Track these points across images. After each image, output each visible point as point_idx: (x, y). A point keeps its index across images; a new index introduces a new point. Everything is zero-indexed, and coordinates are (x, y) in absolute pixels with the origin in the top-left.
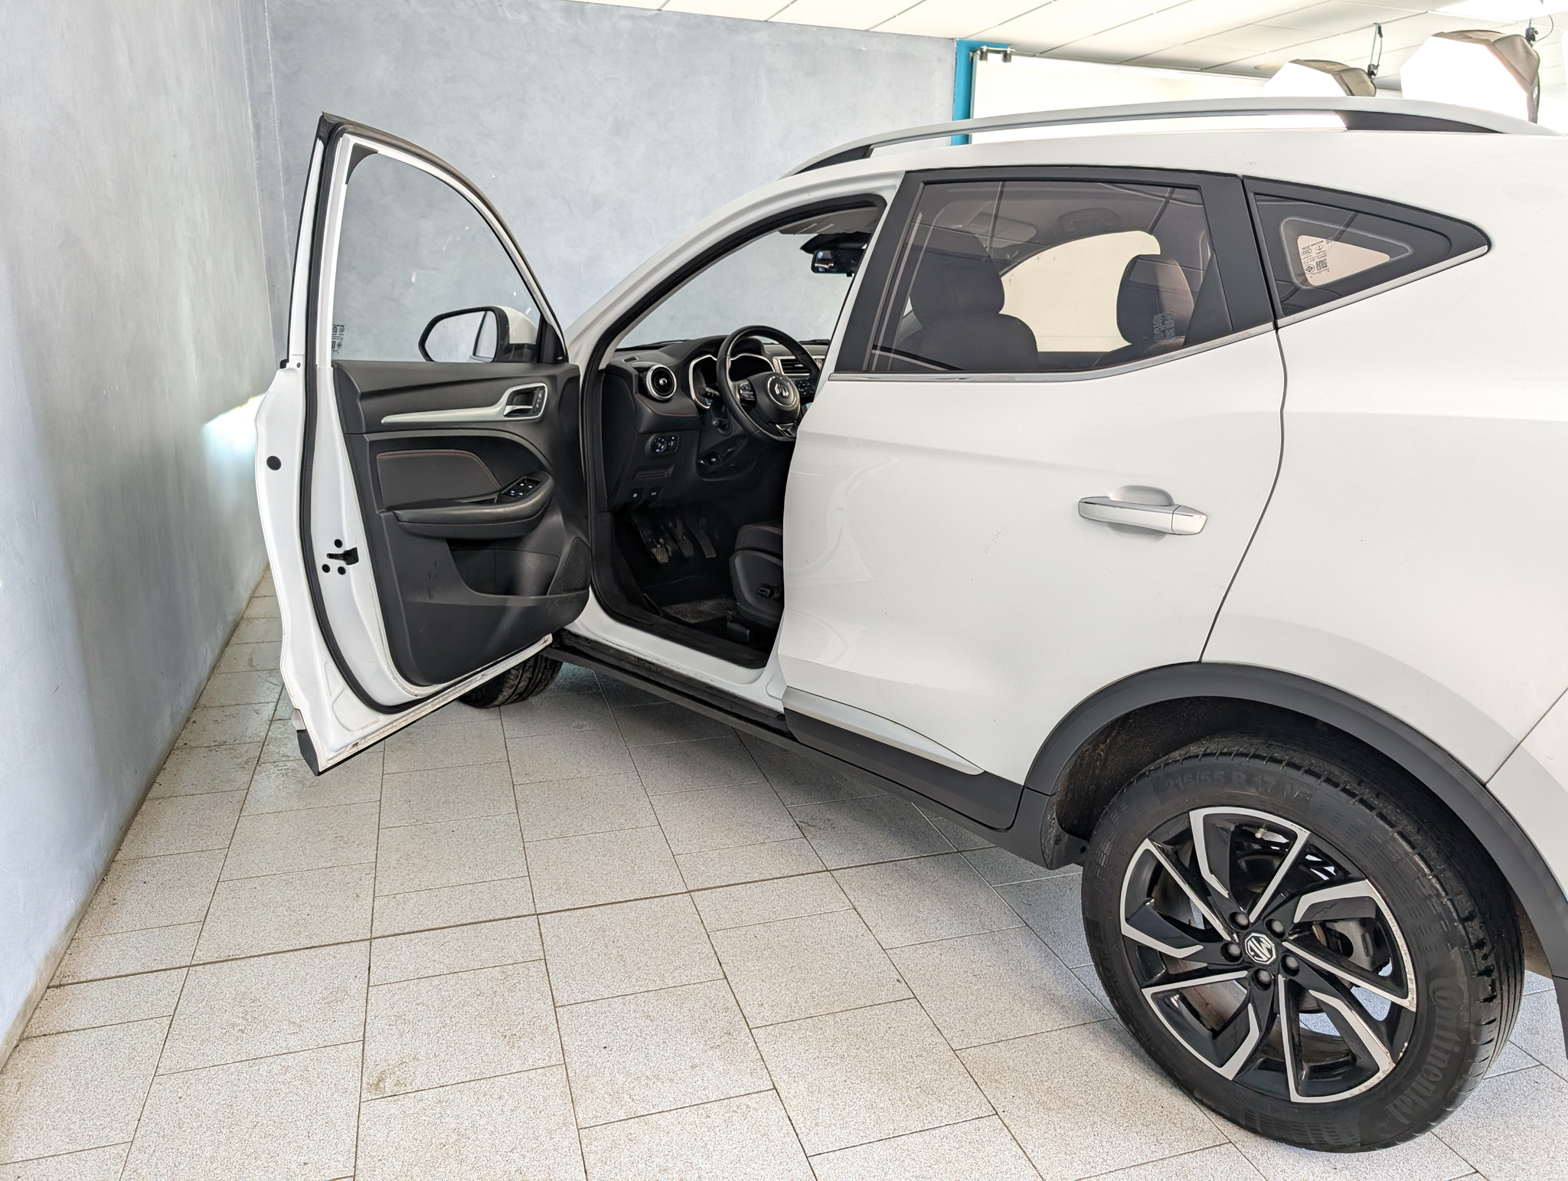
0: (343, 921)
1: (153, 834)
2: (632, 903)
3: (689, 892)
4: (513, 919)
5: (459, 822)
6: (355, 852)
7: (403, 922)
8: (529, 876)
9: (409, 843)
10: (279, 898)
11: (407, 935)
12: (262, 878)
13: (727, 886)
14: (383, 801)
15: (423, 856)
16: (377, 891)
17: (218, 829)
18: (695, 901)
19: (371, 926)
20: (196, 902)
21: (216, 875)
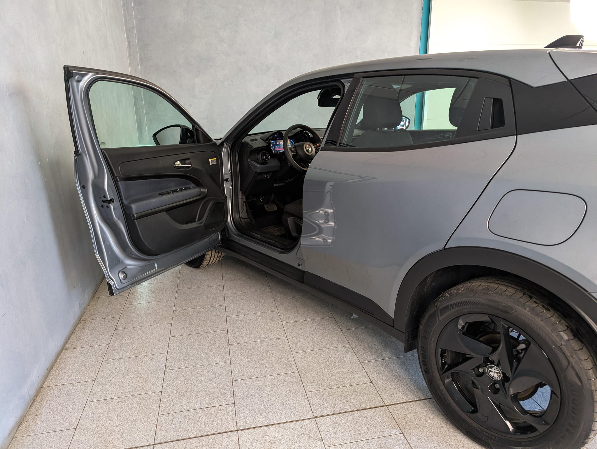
0: (141, 432)
1: (62, 371)
2: (286, 424)
3: (315, 418)
4: (226, 433)
5: (202, 367)
6: (153, 385)
7: (171, 433)
8: (234, 403)
9: (178, 380)
10: (113, 413)
11: (172, 443)
12: (107, 400)
14: (168, 353)
15: (184, 389)
16: (160, 411)
17: (92, 368)
18: (318, 424)
19: (155, 435)
20: (74, 416)
21: (86, 398)
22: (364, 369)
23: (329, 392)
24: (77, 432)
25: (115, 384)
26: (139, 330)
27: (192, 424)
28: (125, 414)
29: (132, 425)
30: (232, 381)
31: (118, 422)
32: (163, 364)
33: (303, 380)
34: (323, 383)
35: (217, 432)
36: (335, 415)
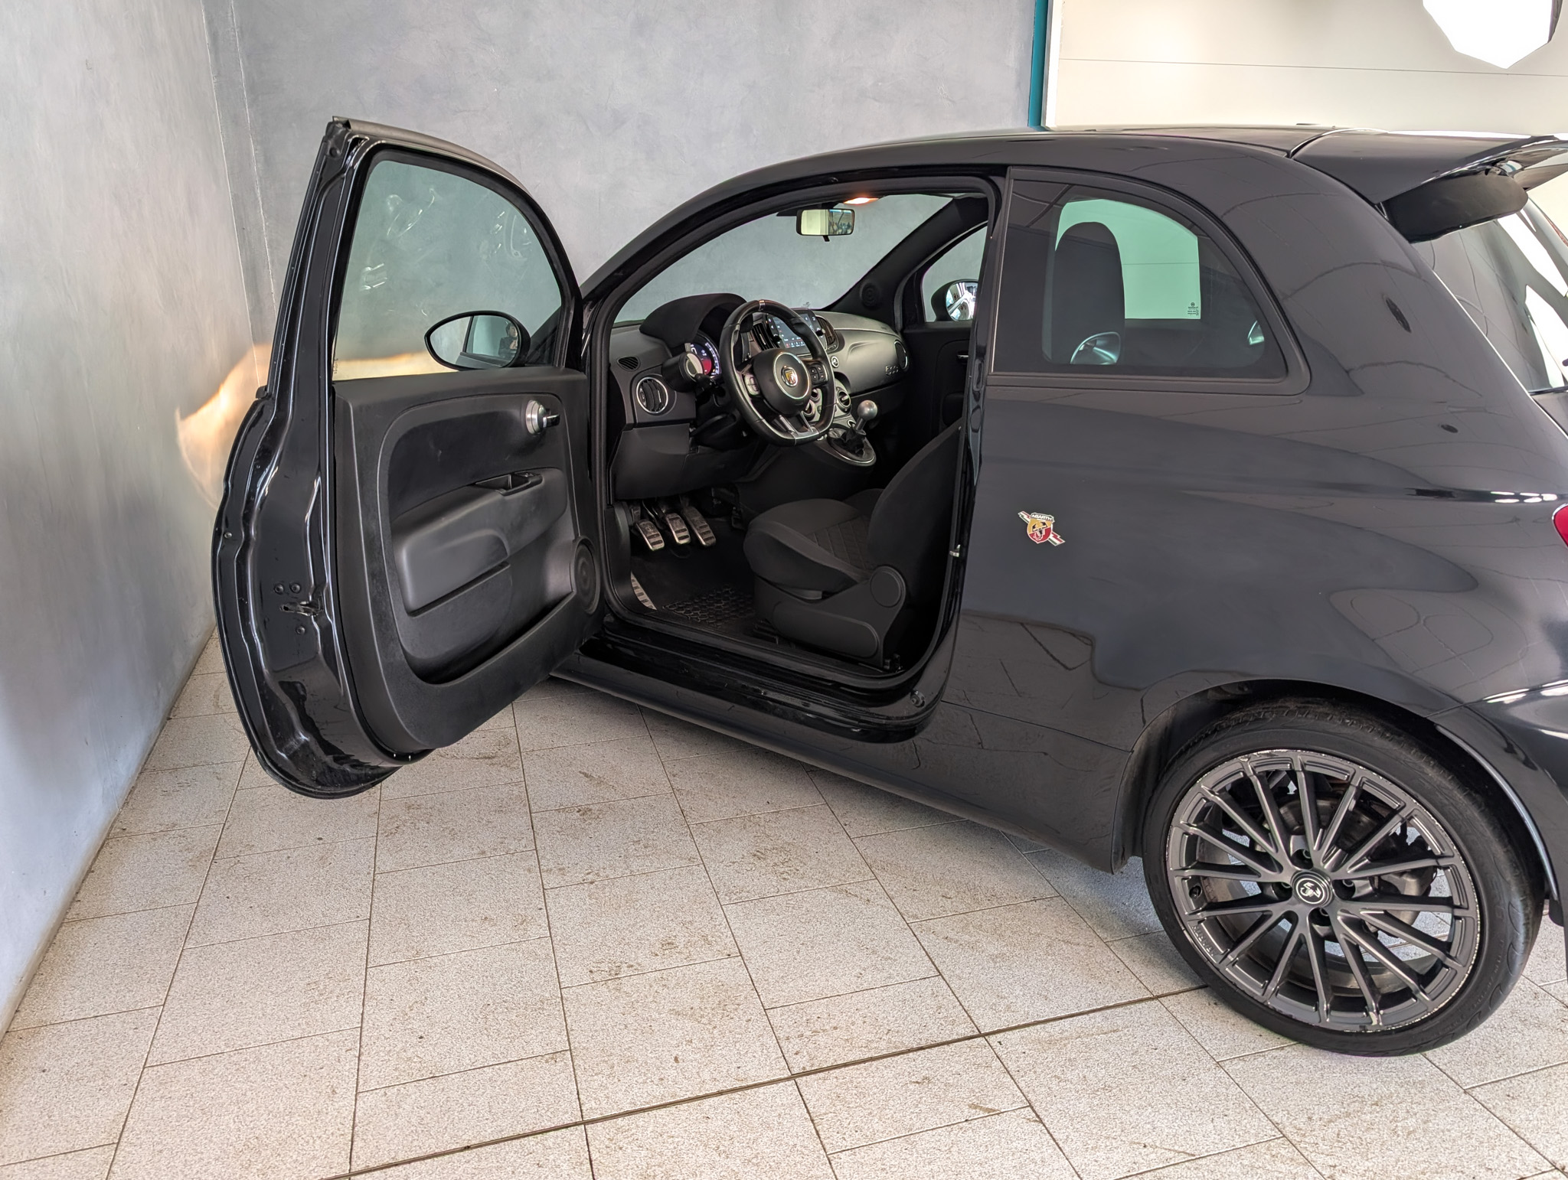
0: (311, 1141)
1: (65, 983)
2: (715, 1099)
3: (793, 1077)
4: (553, 1132)
6: (334, 1011)
7: (396, 1142)
8: (570, 1050)
9: (406, 992)
10: (224, 1095)
11: (400, 1168)
12: (205, 1058)
13: (845, 1065)
14: (373, 920)
15: (425, 1016)
16: (361, 1082)
17: (152, 972)
18: (803, 1095)
19: (351, 1149)
20: (109, 1108)
21: (143, 1055)
22: (918, 939)
23: (827, 1005)
24: (122, 1152)
25: (225, 1012)
26: (284, 859)
27: (456, 1114)
28: (260, 1094)
29: (283, 1124)
30: (561, 989)
31: (240, 1117)
32: (360, 950)
33: (756, 978)
34: (810, 983)
35: (527, 1131)
36: (847, 1068)
